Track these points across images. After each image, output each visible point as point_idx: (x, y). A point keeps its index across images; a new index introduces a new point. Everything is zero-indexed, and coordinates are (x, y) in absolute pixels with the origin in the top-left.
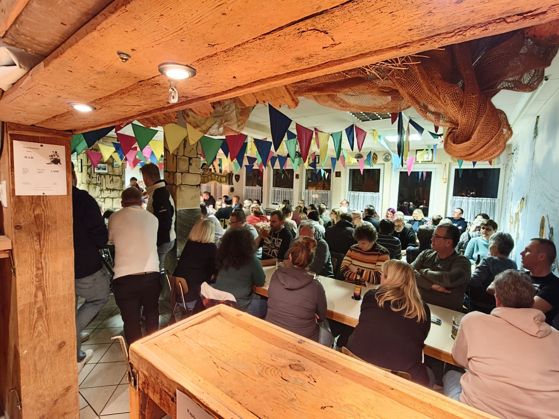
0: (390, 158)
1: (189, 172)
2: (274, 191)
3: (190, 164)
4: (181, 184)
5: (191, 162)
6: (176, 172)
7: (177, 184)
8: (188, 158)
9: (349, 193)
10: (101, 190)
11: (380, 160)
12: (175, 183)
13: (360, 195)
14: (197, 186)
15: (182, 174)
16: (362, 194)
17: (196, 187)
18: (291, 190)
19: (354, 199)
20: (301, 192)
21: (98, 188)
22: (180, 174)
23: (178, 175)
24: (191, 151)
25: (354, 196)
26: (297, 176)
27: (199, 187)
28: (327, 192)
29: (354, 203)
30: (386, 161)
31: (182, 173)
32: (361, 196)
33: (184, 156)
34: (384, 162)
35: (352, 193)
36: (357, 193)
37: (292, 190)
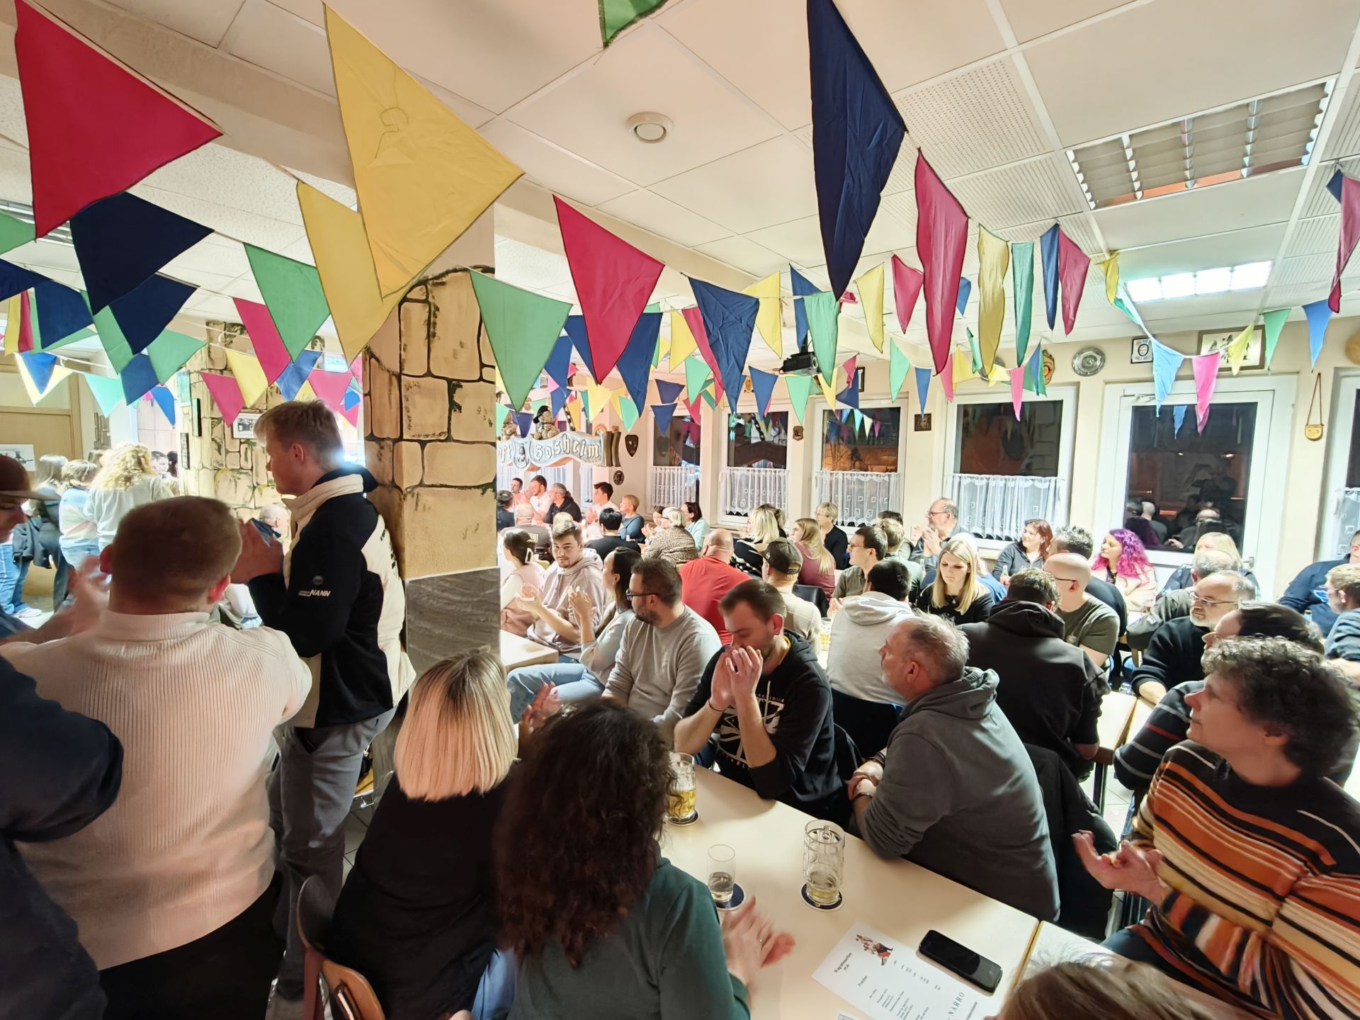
0: (1098, 363)
1: (449, 439)
2: (732, 476)
3: (454, 406)
4: (421, 484)
5: (456, 399)
6: (401, 439)
7: (405, 485)
8: (445, 383)
9: (957, 480)
10: (254, 488)
11: (1064, 371)
12: (397, 483)
13: (992, 484)
14: (484, 488)
15: (423, 448)
16: (997, 481)
17: (480, 491)
18: (780, 472)
19: (973, 499)
20: (810, 479)
21: (245, 482)
22: (417, 445)
23: (409, 450)
24: (455, 355)
25: (972, 487)
26: (798, 433)
28: (886, 478)
29: (971, 510)
30: (1086, 375)
31: (423, 444)
32: (995, 488)
33: (429, 374)
34: (1077, 378)
35: (967, 479)
36: (980, 480)
37: (782, 474)
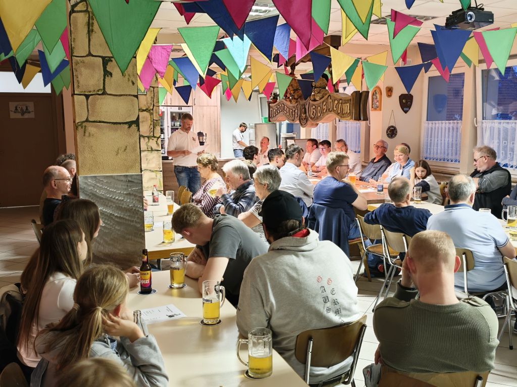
1: (104, 93)
3: (107, 73)
5: (108, 69)
6: (74, 94)
7: (77, 121)
8: (101, 59)
14: (130, 124)
15: (87, 99)
22: (84, 97)
23: (79, 100)
27: (134, 126)
33: (90, 54)
